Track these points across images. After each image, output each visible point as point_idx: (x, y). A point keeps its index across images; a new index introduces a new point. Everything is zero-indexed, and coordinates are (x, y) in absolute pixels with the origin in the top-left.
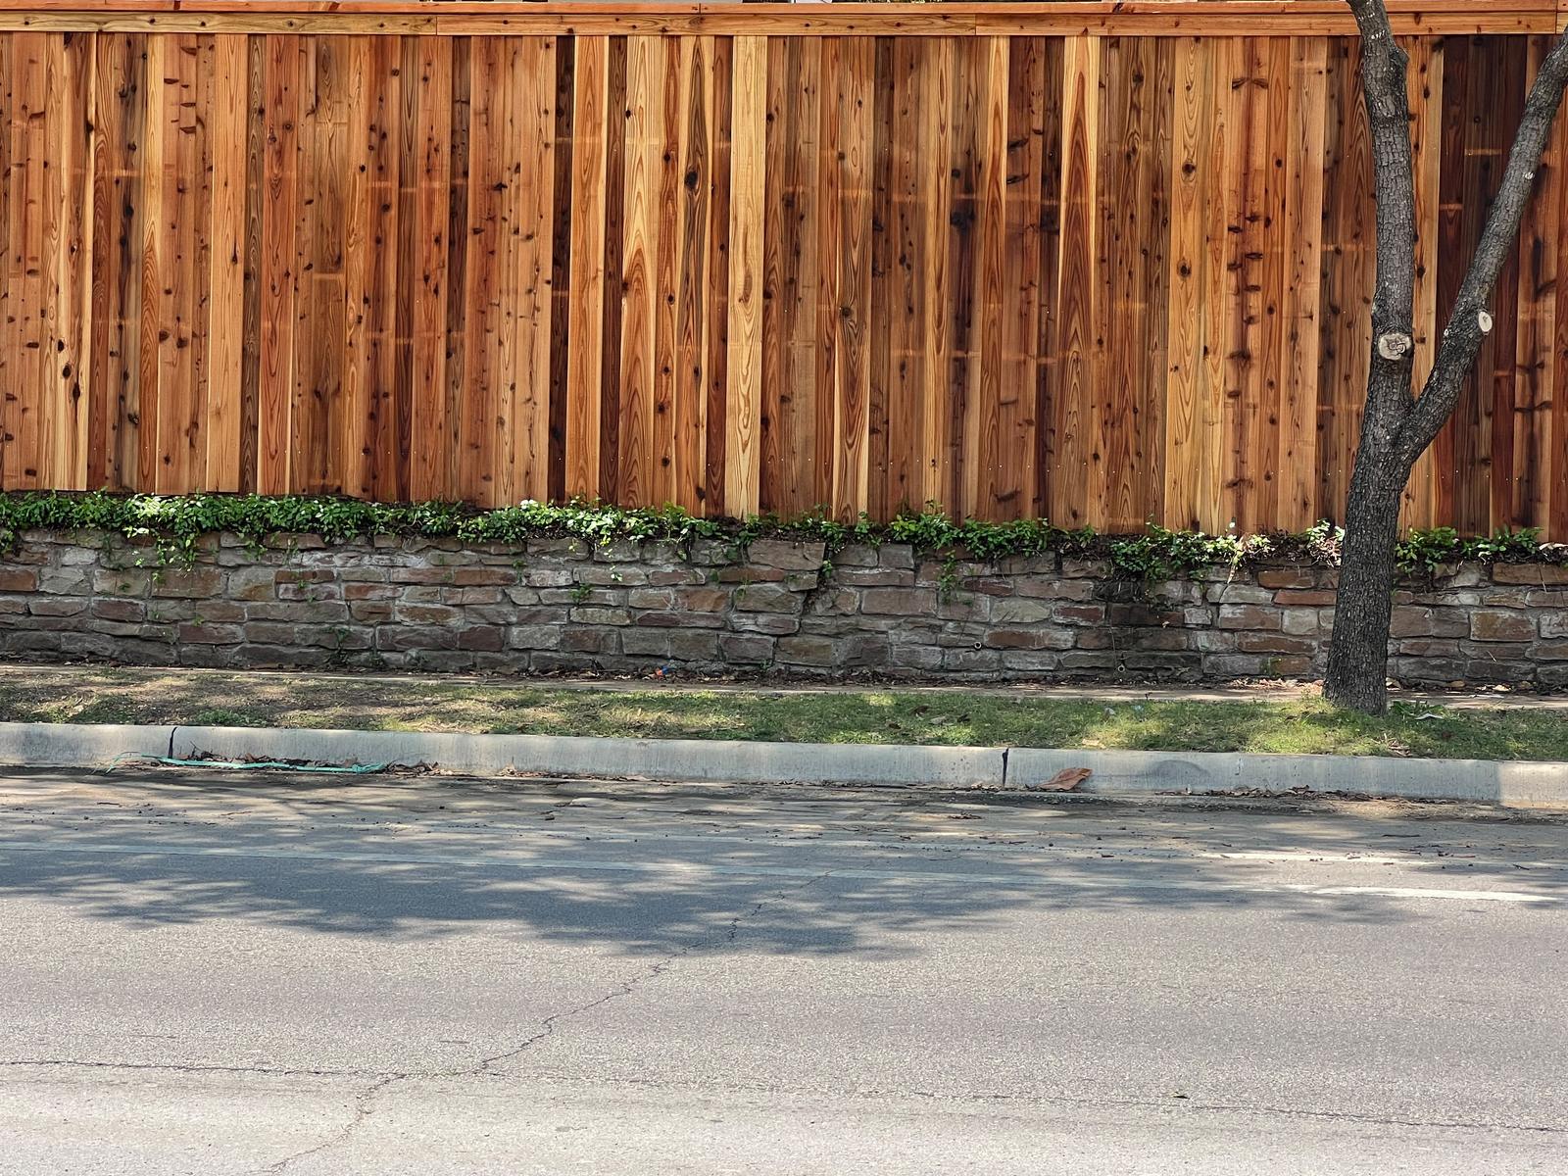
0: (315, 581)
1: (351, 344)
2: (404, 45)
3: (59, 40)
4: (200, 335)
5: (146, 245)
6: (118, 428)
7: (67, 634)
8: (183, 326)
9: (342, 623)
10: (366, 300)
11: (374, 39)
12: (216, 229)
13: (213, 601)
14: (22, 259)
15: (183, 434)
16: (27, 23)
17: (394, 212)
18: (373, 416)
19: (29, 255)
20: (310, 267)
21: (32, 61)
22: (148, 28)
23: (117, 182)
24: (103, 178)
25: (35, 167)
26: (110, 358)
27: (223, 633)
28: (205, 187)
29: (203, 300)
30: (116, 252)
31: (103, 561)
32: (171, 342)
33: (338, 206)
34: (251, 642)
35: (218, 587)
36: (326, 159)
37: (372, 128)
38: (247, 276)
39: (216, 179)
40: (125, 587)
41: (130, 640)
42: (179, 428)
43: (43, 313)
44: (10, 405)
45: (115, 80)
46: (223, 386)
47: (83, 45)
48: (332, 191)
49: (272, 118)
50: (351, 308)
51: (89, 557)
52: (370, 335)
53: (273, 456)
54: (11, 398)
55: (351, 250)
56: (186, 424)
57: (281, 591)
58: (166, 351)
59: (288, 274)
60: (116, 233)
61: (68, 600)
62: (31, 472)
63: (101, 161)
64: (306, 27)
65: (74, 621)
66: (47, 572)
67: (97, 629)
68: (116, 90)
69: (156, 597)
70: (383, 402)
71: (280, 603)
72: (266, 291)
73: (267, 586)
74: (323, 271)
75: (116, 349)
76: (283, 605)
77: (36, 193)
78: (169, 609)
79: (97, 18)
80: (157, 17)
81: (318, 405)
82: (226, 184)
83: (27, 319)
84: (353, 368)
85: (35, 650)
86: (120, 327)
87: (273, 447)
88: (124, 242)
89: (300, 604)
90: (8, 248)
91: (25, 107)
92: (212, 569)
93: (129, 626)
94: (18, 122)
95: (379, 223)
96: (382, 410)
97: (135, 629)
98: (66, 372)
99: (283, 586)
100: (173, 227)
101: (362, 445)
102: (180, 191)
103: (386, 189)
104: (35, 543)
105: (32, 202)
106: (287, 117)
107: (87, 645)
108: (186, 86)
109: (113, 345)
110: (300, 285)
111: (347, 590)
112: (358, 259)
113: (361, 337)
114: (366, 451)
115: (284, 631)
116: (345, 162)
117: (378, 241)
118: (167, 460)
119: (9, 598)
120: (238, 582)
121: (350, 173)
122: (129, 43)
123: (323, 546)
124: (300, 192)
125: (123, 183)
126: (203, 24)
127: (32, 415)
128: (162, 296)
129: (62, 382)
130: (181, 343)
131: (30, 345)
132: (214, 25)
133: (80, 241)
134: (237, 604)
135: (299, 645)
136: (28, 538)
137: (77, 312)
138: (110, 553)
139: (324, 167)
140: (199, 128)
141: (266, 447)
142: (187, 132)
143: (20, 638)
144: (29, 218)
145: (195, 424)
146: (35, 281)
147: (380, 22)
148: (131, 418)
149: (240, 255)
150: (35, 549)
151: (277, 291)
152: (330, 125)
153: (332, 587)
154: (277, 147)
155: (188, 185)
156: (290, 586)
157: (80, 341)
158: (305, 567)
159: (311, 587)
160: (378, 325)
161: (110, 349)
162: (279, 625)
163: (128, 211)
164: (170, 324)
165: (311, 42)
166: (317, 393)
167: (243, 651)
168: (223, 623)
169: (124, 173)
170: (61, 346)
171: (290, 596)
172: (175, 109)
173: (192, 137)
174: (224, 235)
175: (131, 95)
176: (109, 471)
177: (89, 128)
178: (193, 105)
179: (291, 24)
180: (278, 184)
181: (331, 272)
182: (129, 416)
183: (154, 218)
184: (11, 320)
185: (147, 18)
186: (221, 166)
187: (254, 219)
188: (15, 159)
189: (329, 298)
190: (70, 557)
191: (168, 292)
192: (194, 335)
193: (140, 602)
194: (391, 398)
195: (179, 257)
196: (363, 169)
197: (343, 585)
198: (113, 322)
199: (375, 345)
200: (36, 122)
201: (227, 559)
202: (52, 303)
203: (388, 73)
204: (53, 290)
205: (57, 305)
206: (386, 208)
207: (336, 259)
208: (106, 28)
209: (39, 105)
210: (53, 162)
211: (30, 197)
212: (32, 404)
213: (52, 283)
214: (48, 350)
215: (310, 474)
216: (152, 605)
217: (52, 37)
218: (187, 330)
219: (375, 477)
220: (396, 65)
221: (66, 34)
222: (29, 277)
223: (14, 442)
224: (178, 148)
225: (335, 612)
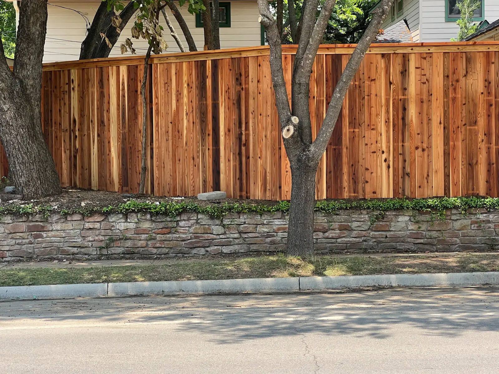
0: (484, 223)
1: (480, 148)
2: (495, 54)
3: (380, 56)
4: (429, 147)
5: (410, 119)
6: (403, 178)
7: (399, 243)
8: (423, 144)
9: (493, 236)
10: (485, 135)
11: (486, 52)
12: (434, 114)
13: (448, 231)
14: (370, 125)
15: (425, 178)
16: (370, 51)
17: (494, 107)
18: (489, 171)
19: (372, 124)
20: (465, 124)
21: (371, 63)
22: (411, 51)
23: (400, 100)
24: (395, 99)
25: (373, 96)
26: (399, 156)
27: (453, 241)
28: (429, 101)
29: (430, 136)
30: (400, 122)
31: (412, 220)
32: (420, 150)
33: (475, 105)
34: (462, 243)
35: (450, 226)
36: (470, 90)
37: (486, 81)
38: (444, 128)
39: (433, 98)
40: (419, 228)
41: (419, 245)
42: (423, 177)
43: (377, 142)
44: (367, 172)
45: (399, 68)
46: (438, 163)
47: (388, 57)
48: (473, 100)
49: (452, 78)
50: (480, 137)
51: (407, 218)
52: (487, 145)
53: (455, 184)
54: (367, 169)
55: (479, 119)
56: (426, 175)
57: (472, 227)
58: (419, 152)
59: (458, 127)
60: (400, 116)
61: (400, 233)
62: (374, 193)
63: (395, 93)
64: (464, 50)
65: (402, 239)
66: (393, 224)
67: (409, 241)
68: (399, 71)
69: (429, 231)
70: (492, 166)
71: (472, 231)
72: (451, 133)
73: (468, 226)
74: (470, 125)
75: (401, 152)
76: (473, 231)
77: (373, 104)
78: (434, 234)
79: (394, 49)
80: (414, 48)
81: (470, 168)
82: (437, 100)
83: (372, 144)
84: (481, 156)
85: (388, 249)
86: (403, 146)
87: (455, 182)
88: (403, 119)
89: (479, 231)
90: (365, 122)
91: (369, 77)
92: (449, 220)
93: (419, 240)
94: (367, 82)
95: (489, 110)
96: (492, 168)
97: (422, 241)
98: (385, 161)
99: (473, 225)
100: (420, 114)
101: (486, 180)
102: (421, 102)
103: (491, 99)
104: (389, 215)
105: (372, 107)
106: (457, 78)
107: (406, 246)
108: (423, 69)
109: (400, 151)
110: (462, 131)
111: (495, 225)
112: (482, 121)
113: (483, 146)
114: (487, 182)
115: (474, 239)
116: (476, 91)
117: (489, 116)
118: (420, 187)
119: (380, 233)
120: (457, 225)
121: (478, 95)
122: (404, 56)
123: (487, 212)
124: (462, 101)
125: (402, 100)
126: (429, 50)
127: (374, 174)
128: (416, 135)
129: (384, 164)
130: (423, 150)
131: (373, 152)
132: (432, 50)
133: (388, 119)
134: (457, 231)
135: (479, 244)
136: (387, 213)
137: (388, 141)
138: (414, 216)
139: (470, 93)
140: (427, 82)
141: (453, 182)
142: (423, 84)
143: (384, 245)
144: (372, 112)
145: (428, 175)
146: (374, 132)
147: (488, 47)
148: (408, 174)
149: (442, 122)
150: (389, 217)
151: (455, 133)
152: (472, 80)
153: (490, 225)
154: (454, 87)
155: (424, 100)
156: (476, 225)
157: (390, 150)
158: (480, 219)
159: (483, 225)
160: (489, 142)
161: (399, 153)
162: (472, 238)
163: (404, 109)
164: (420, 144)
165: (464, 54)
166: (470, 164)
167: (459, 246)
168: (452, 238)
169: (403, 97)
170: (383, 152)
171: (475, 228)
172: (419, 76)
173: (425, 85)
174: (437, 115)
175: (404, 73)
176: (400, 191)
177: (391, 83)
178: (425, 75)
179: (458, 49)
180: (454, 99)
181: (473, 126)
182: (407, 173)
183: (412, 111)
184: (366, 145)
185: (410, 48)
186: (435, 94)
187: (446, 110)
188: (366, 93)
189: (473, 135)
190: (401, 219)
191: (418, 134)
192: (427, 147)
193: (424, 232)
194: (495, 165)
195: (422, 123)
196: (482, 93)
197: (493, 224)
198: (400, 144)
199: (489, 148)
200: (373, 82)
201: (454, 217)
202: (379, 139)
203: (491, 63)
204: (380, 135)
205: (381, 139)
206: (491, 105)
207: (475, 122)
208: (397, 52)
209: (374, 76)
210: (378, 94)
211: (372, 106)
212: (374, 171)
213: (379, 132)
214: (378, 154)
215: (468, 190)
216: (427, 233)
217: (377, 55)
218: (425, 146)
219: (490, 190)
220: (493, 61)
221: (382, 54)
222: (372, 131)
223: (368, 184)
224: (421, 89)
225: (491, 233)
